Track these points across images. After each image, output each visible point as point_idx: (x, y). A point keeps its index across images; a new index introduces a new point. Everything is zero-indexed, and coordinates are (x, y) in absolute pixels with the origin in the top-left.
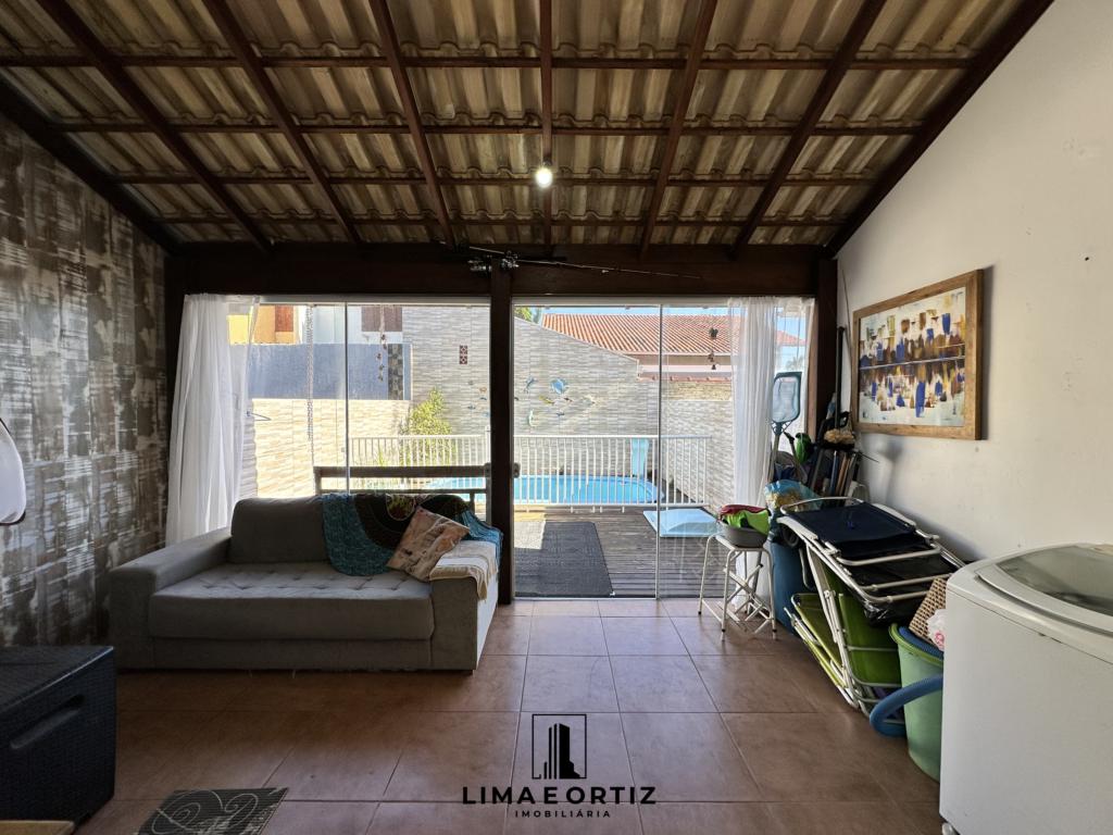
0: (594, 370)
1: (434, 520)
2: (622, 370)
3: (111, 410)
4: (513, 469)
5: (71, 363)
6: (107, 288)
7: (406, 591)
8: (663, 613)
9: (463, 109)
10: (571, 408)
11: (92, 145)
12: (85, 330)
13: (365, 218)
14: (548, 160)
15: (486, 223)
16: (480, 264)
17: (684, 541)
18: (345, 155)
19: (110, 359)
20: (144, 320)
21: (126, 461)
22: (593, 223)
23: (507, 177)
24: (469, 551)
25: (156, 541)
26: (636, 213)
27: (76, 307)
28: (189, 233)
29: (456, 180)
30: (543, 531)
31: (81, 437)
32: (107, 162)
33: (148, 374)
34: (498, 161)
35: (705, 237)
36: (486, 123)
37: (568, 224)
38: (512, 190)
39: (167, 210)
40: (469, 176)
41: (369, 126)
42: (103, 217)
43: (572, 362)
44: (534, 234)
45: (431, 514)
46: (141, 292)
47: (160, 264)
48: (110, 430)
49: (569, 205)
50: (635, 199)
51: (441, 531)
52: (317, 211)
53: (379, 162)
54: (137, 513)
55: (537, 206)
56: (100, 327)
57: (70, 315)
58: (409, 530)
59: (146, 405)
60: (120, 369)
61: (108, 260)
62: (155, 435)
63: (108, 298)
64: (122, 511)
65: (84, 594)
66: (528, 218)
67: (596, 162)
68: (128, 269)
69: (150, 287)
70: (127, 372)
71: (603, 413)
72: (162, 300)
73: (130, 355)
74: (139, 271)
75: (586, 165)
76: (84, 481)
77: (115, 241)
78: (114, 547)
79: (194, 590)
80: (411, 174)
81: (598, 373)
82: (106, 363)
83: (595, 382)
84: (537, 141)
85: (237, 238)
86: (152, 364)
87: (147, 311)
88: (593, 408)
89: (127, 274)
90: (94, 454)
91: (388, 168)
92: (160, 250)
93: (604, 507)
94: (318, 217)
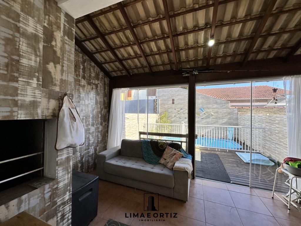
0: (214, 105)
1: (172, 150)
2: (224, 105)
3: (98, 116)
5: (92, 106)
6: (99, 88)
9: (185, 27)
10: (206, 117)
11: (98, 56)
12: (95, 98)
13: (154, 65)
15: (188, 61)
16: (186, 74)
18: (150, 48)
19: (99, 104)
20: (105, 95)
21: (101, 128)
22: (225, 56)
23: (196, 46)
26: (243, 50)
27: (93, 93)
28: (114, 74)
29: (180, 50)
31: (93, 122)
32: (100, 60)
33: (105, 108)
34: (194, 42)
36: (192, 30)
37: (215, 58)
38: (197, 50)
39: (110, 69)
40: (185, 48)
41: (158, 39)
42: (99, 72)
43: (206, 102)
44: (203, 63)
45: (171, 148)
46: (105, 89)
47: (108, 82)
48: (98, 121)
51: (175, 154)
52: (142, 65)
53: (159, 49)
54: (102, 140)
55: (205, 54)
56: (97, 97)
57: (92, 95)
59: (105, 115)
60: (100, 107)
61: (99, 82)
62: (106, 122)
63: (99, 90)
64: (99, 140)
65: (92, 158)
66: (202, 58)
67: (229, 35)
68: (102, 84)
69: (106, 88)
70: (102, 107)
71: (217, 118)
72: (108, 90)
73: (102, 103)
74: (105, 84)
75: (225, 37)
76: (93, 132)
77: (101, 77)
78: (98, 148)
80: (167, 50)
81: (215, 106)
82: (98, 105)
83: (214, 109)
85: (124, 74)
86: (106, 105)
87: (106, 93)
88: (213, 117)
89: (103, 85)
90: (95, 126)
91: (161, 50)
92: (108, 79)
93: (220, 149)
94: (143, 67)
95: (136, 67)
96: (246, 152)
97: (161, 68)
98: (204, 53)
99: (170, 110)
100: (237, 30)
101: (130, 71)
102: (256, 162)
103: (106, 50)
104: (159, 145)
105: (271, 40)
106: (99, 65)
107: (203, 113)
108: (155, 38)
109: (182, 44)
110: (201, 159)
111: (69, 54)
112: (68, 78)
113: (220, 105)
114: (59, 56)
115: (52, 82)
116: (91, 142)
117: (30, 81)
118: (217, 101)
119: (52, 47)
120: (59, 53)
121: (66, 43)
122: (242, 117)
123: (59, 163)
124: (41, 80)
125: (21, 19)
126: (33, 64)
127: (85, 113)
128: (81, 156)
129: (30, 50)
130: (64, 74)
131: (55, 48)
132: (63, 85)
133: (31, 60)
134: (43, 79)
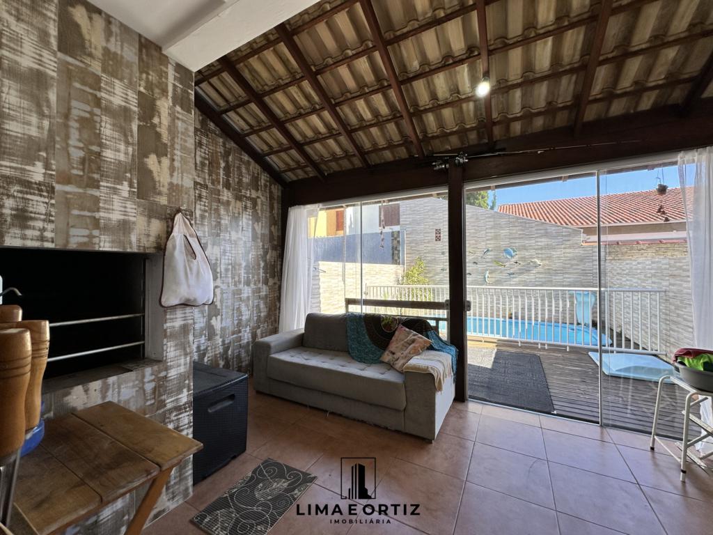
0: (539, 240)
1: (409, 333)
2: (567, 238)
3: (259, 265)
4: (466, 304)
5: (245, 242)
6: (259, 207)
7: (390, 376)
8: (607, 438)
9: (424, 61)
10: (520, 269)
11: (254, 140)
12: (250, 227)
13: (370, 149)
14: (486, 75)
15: (445, 136)
16: (441, 164)
17: (631, 381)
18: (358, 114)
19: (259, 240)
20: (273, 222)
21: (264, 290)
22: (528, 116)
23: (457, 99)
24: (431, 357)
25: (275, 331)
26: (569, 98)
27: (247, 216)
28: (291, 176)
29: (422, 111)
30: (494, 356)
31: (248, 277)
32: (259, 148)
33: (274, 248)
34: (451, 90)
35: (646, 103)
36: (440, 65)
37: (507, 122)
38: (461, 108)
39: (282, 166)
40: (431, 106)
41: (370, 92)
42: (258, 174)
43: (520, 234)
44: (480, 136)
45: (407, 329)
46: (272, 208)
47: (280, 194)
48: (258, 274)
49: (507, 107)
50: (567, 88)
51: (413, 341)
52: (346, 151)
53: (376, 113)
54: (268, 316)
55: (481, 114)
56: (256, 225)
57: (246, 220)
58: (393, 338)
59: (273, 263)
60: (263, 245)
61: (259, 194)
62: (276, 278)
63: (259, 212)
64: (262, 314)
65: (247, 352)
66: (474, 125)
67: (528, 66)
68: (267, 197)
69: (276, 205)
70: (266, 247)
71: (549, 273)
72: (280, 211)
73: (267, 239)
74: (271, 198)
75: (519, 71)
76: (248, 298)
77: (262, 184)
78: (259, 332)
79: (285, 357)
80: (394, 115)
81: (544, 241)
82: (257, 242)
83: (541, 249)
84: (478, 65)
85: (311, 175)
86: (276, 243)
87: (274, 217)
88: (540, 269)
89: (267, 200)
90: (252, 285)
91: (381, 115)
92: (280, 187)
93: (549, 345)
94: (347, 156)
95: (335, 158)
96: (618, 352)
97: (388, 155)
98: (479, 113)
99: (430, 257)
100: (543, 53)
101: (323, 167)
102: (634, 373)
103: (269, 126)
104: (383, 323)
105: (633, 68)
106: (258, 157)
107: (514, 260)
108: (363, 92)
109: (424, 98)
110: (493, 365)
111: (183, 137)
112: (182, 180)
113: (557, 241)
114: (166, 142)
115: (154, 188)
116: (244, 318)
117: (118, 187)
118: (549, 231)
119: (154, 126)
120: (165, 138)
121: (178, 118)
122: (615, 268)
123: (168, 334)
124: (136, 185)
125: (102, 85)
126: (122, 157)
127: (230, 258)
128: (225, 344)
129: (116, 135)
130: (175, 174)
131: (158, 129)
132: (174, 194)
133: (118, 151)
134: (138, 183)
